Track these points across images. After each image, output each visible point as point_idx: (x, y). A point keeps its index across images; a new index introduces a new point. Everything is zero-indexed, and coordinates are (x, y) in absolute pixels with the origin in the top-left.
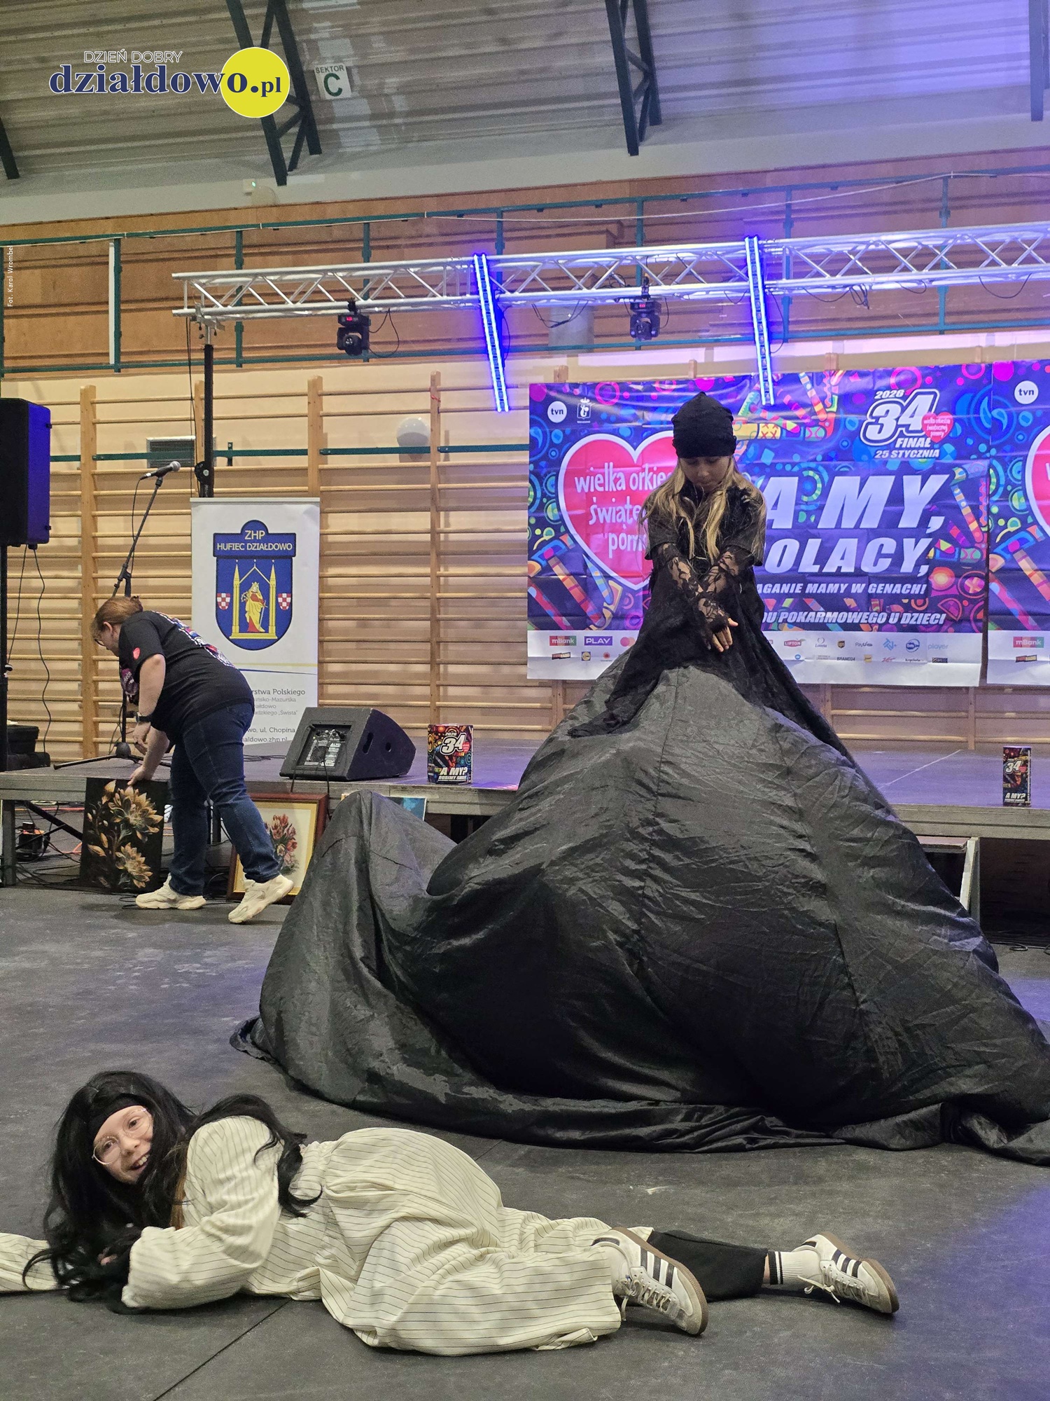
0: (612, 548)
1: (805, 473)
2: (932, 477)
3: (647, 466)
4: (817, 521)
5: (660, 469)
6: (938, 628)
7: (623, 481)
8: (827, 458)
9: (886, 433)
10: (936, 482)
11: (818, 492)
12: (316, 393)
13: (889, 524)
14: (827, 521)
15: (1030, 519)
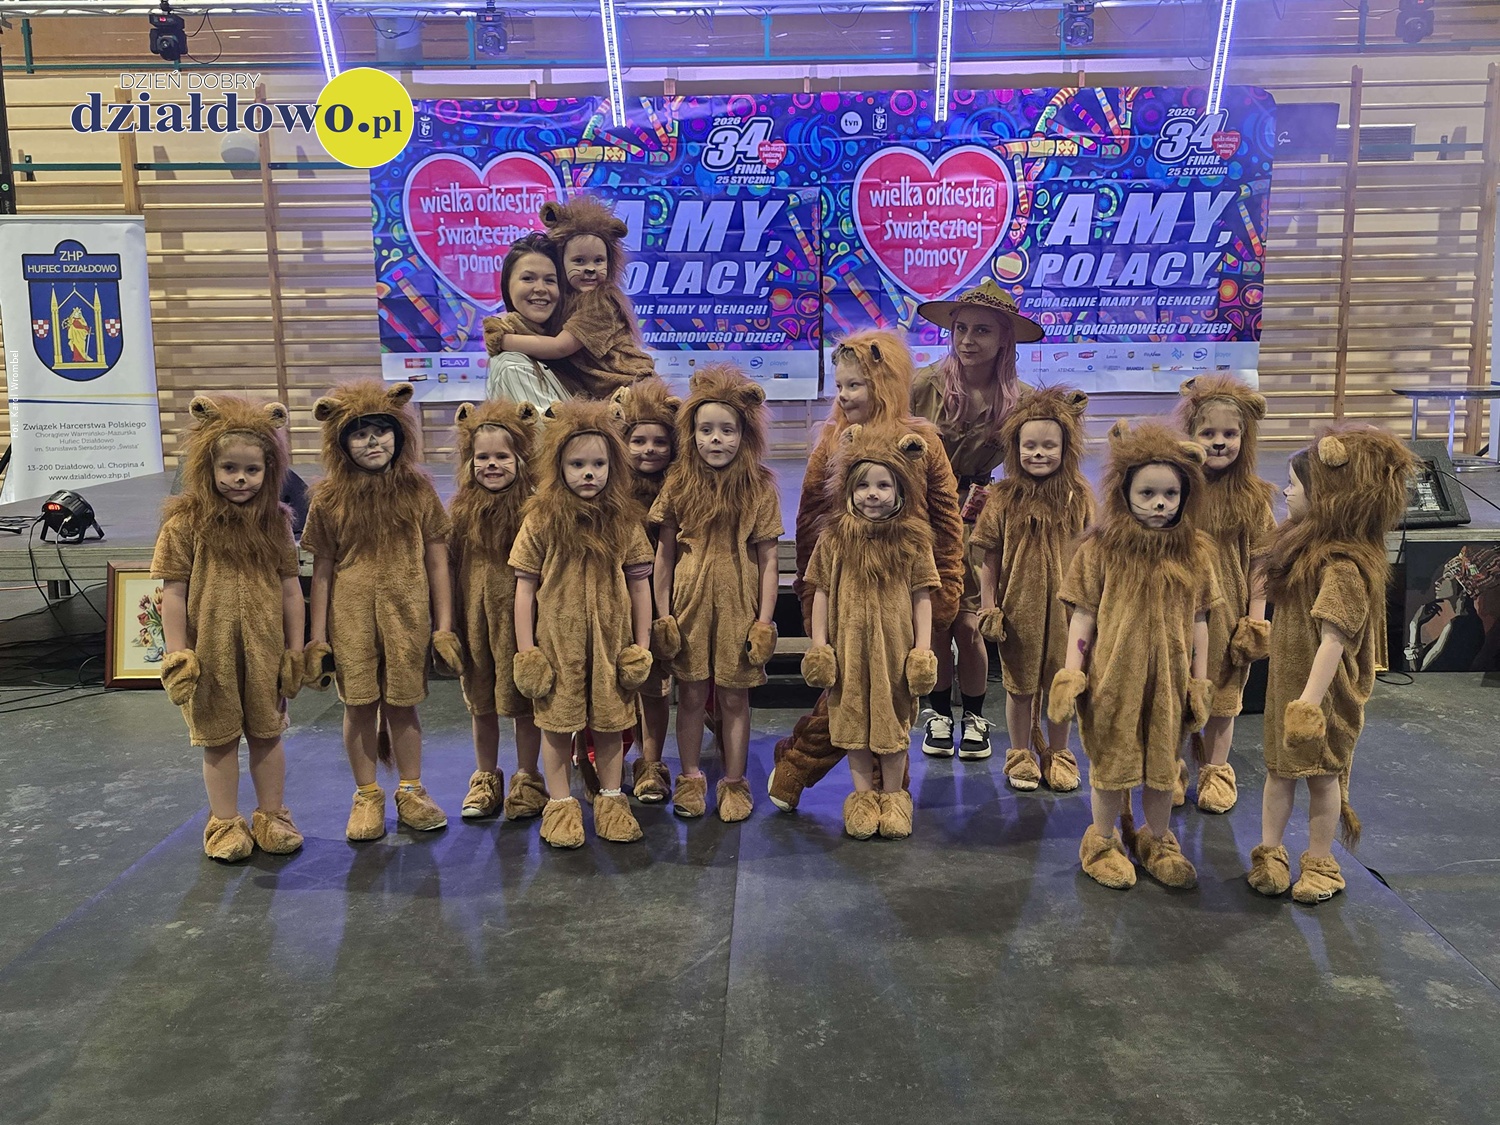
0: (462, 270)
1: (651, 197)
2: (769, 203)
3: (494, 187)
4: (664, 245)
5: (508, 191)
6: (778, 346)
7: (470, 201)
8: (671, 182)
9: (726, 159)
10: (773, 207)
11: (664, 216)
13: (732, 248)
14: (674, 244)
15: (857, 244)
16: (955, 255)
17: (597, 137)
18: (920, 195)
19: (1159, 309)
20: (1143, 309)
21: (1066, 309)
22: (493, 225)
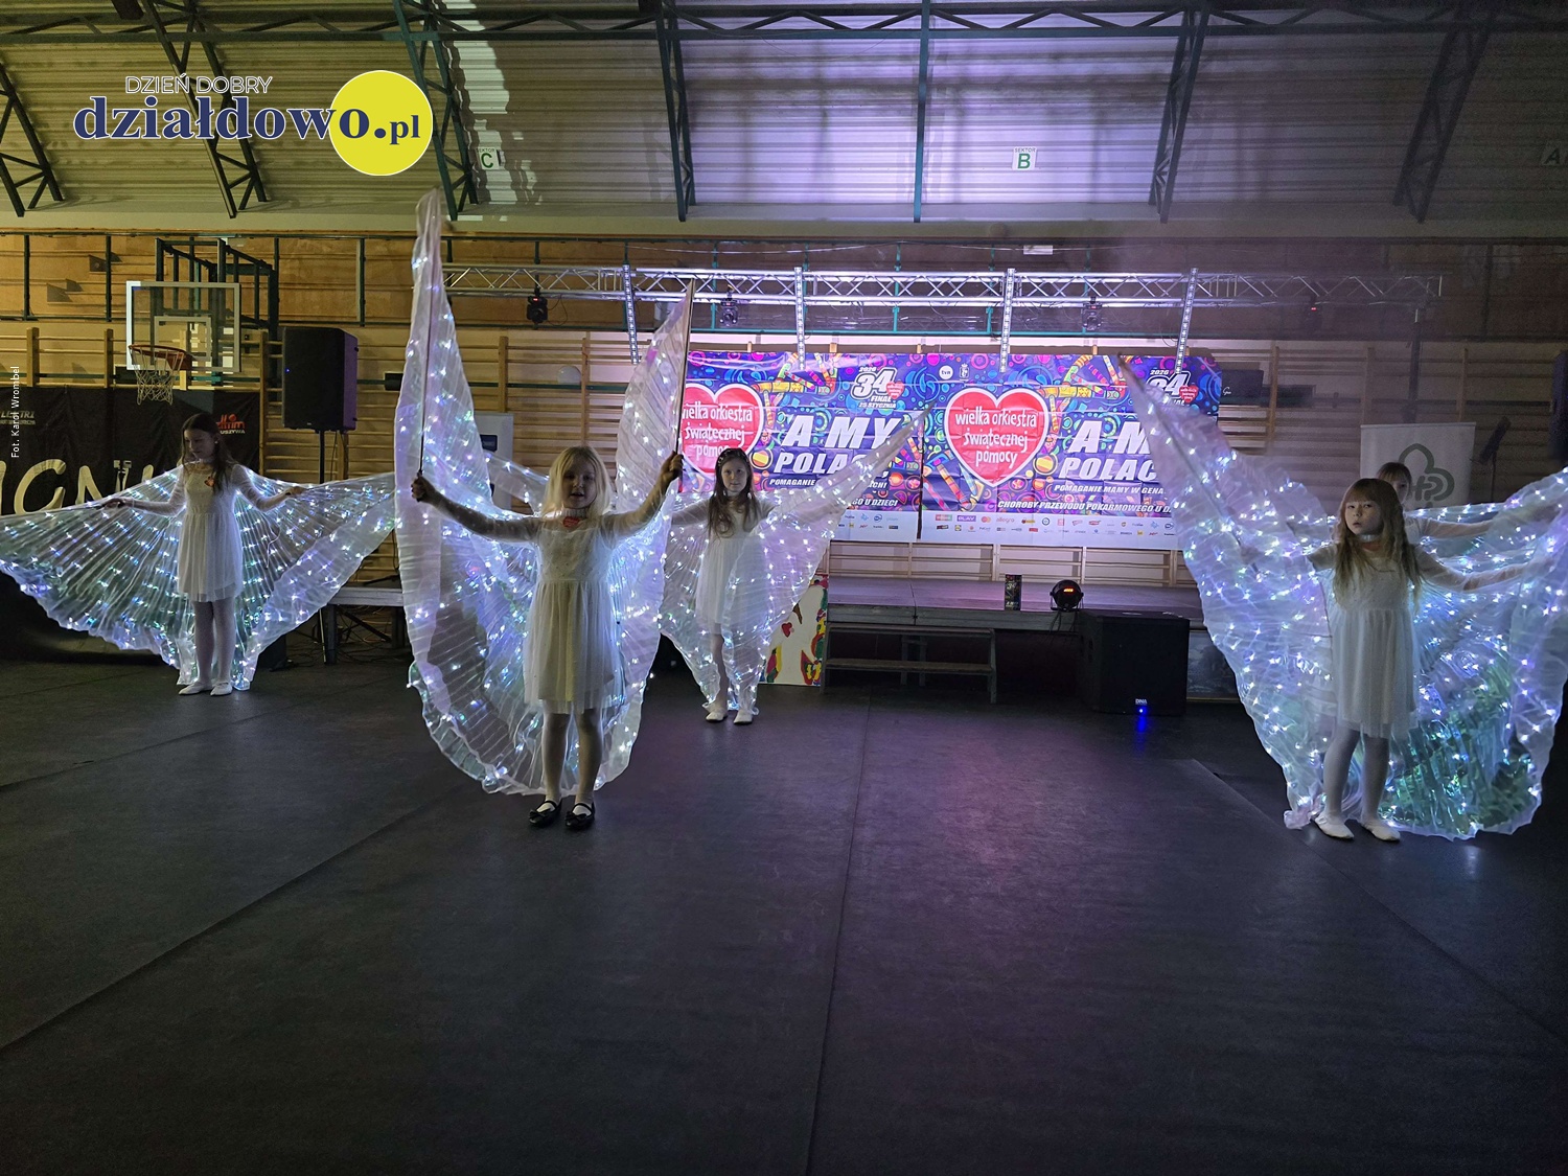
0: (699, 454)
1: (818, 414)
2: (892, 420)
3: (721, 405)
4: (824, 443)
5: (730, 407)
6: (893, 508)
7: (707, 413)
8: (830, 405)
9: (865, 393)
10: (894, 422)
11: (825, 426)
12: (505, 346)
13: (866, 446)
14: (830, 443)
15: (946, 447)
16: (1009, 456)
17: (787, 377)
18: (988, 418)
19: (1142, 495)
20: (1133, 495)
21: (1082, 493)
22: (719, 428)
